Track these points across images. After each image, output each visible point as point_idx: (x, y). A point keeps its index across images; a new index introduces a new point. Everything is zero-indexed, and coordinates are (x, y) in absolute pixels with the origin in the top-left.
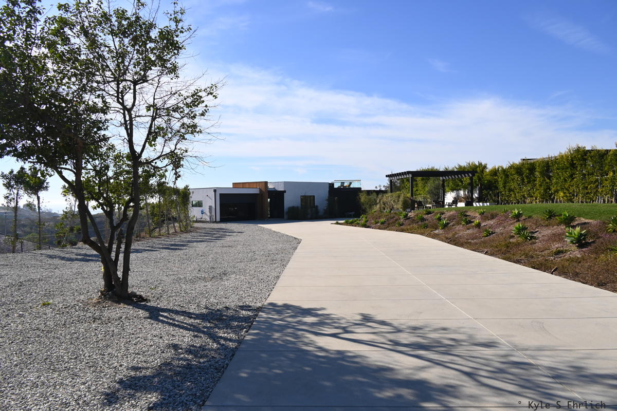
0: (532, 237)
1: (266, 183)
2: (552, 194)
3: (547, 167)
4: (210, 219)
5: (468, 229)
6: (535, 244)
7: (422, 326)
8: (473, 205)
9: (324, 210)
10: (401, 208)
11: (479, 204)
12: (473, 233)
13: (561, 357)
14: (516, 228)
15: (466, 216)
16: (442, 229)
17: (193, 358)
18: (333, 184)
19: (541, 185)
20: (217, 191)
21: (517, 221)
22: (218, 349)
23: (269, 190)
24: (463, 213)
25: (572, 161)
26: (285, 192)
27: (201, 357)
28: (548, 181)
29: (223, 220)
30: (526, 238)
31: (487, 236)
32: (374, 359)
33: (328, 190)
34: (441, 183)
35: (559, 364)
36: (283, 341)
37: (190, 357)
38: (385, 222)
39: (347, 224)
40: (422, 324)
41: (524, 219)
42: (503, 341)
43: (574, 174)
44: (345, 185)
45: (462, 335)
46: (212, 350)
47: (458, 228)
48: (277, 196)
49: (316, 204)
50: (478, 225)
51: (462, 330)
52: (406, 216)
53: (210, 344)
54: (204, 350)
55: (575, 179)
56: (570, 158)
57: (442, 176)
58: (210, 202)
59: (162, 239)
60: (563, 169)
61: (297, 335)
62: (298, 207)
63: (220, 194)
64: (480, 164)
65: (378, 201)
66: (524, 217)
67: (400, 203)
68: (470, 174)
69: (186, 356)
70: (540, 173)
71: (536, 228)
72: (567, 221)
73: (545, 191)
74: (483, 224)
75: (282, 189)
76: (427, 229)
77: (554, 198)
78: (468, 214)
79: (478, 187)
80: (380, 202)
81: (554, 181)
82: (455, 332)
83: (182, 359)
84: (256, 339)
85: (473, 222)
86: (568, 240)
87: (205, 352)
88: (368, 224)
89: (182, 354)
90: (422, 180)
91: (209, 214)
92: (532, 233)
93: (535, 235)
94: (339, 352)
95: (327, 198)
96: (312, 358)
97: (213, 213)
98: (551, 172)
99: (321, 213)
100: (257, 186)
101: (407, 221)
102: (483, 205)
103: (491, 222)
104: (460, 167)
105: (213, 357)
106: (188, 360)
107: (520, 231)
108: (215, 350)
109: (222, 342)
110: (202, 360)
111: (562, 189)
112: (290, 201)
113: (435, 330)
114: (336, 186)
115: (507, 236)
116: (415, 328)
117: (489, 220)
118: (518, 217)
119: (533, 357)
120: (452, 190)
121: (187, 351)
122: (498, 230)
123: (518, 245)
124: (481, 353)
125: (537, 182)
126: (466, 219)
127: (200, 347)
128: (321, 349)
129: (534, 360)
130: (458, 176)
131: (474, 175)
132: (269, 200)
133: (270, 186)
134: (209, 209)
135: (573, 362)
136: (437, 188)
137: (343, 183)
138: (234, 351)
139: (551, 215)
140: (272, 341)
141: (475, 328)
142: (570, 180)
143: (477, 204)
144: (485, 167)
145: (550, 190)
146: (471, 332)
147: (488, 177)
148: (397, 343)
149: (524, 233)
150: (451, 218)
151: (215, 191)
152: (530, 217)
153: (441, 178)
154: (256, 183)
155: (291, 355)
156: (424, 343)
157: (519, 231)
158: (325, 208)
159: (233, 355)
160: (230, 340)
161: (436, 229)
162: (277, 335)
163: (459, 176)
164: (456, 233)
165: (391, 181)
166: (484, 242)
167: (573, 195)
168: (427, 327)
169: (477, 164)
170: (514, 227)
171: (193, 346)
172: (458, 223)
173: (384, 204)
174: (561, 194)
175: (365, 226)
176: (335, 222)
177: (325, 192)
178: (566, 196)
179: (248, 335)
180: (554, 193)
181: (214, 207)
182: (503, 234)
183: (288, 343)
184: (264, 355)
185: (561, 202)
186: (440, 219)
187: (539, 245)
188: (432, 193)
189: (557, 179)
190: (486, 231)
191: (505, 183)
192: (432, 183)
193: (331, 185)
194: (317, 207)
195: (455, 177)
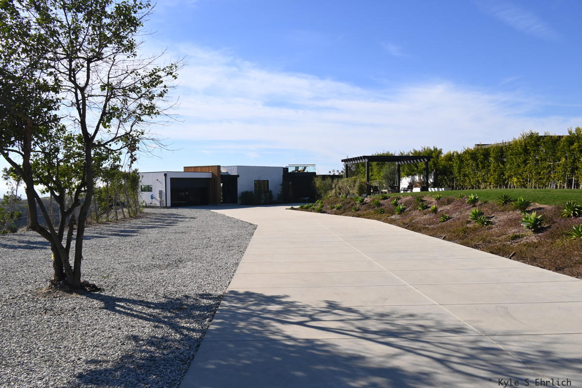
0: (488, 223)
1: (219, 167)
2: (505, 179)
3: (502, 152)
4: (161, 204)
5: (425, 214)
6: (492, 229)
7: (388, 313)
8: (428, 190)
9: (278, 195)
10: (357, 193)
11: (435, 190)
12: (430, 218)
13: (529, 341)
14: (473, 214)
15: (423, 201)
16: (399, 214)
17: (156, 350)
18: (287, 169)
19: (495, 171)
20: (167, 175)
21: (473, 207)
22: (182, 339)
23: (221, 174)
24: (419, 199)
25: (526, 146)
26: (238, 176)
27: (164, 348)
28: (502, 166)
29: (173, 206)
30: (483, 223)
31: (444, 221)
32: (345, 347)
33: (282, 174)
34: (397, 168)
35: (527, 349)
36: (249, 330)
37: (153, 349)
38: (341, 207)
39: (302, 209)
40: (388, 311)
41: (480, 205)
42: (470, 327)
43: (528, 160)
44: (299, 170)
45: (429, 321)
46: (176, 341)
47: (414, 213)
48: (230, 180)
49: (269, 189)
50: (435, 211)
51: (429, 316)
52: (362, 201)
53: (173, 334)
54: (167, 341)
55: (529, 165)
56: (523, 144)
57: (398, 161)
58: (160, 187)
59: (110, 225)
60: (517, 155)
61: (263, 324)
62: (251, 192)
63: (171, 178)
64: (436, 149)
65: (333, 186)
66: (479, 202)
67: (356, 188)
68: (425, 159)
69: (149, 348)
70: (495, 158)
71: (492, 213)
72: (522, 206)
73: (499, 176)
74: (439, 210)
75: (236, 174)
76: (384, 214)
77: (508, 183)
78: (424, 199)
79: (433, 172)
80: (335, 186)
81: (508, 166)
82: (422, 318)
83: (144, 351)
84: (222, 329)
85: (429, 207)
86: (525, 225)
87: (169, 343)
88: (324, 210)
89: (143, 345)
90: (378, 164)
91: (159, 199)
92: (489, 218)
93: (491, 220)
94: (308, 341)
95: (281, 183)
96: (281, 347)
97: (164, 198)
98: (505, 157)
99: (275, 198)
100: (209, 170)
101: (363, 206)
102: (438, 190)
103: (448, 207)
104: (416, 152)
105: (177, 348)
106: (151, 352)
107: (477, 216)
108: (179, 341)
109: (186, 332)
110: (165, 352)
111: (516, 174)
112: (243, 185)
113: (403, 317)
114: (290, 171)
115: (464, 221)
116: (382, 315)
117: (445, 205)
118: (474, 202)
119: (501, 342)
120: (408, 175)
121: (148, 343)
122: (455, 215)
123: (475, 230)
124: (451, 340)
125: (492, 168)
126: (423, 204)
127: (162, 338)
128: (289, 338)
129: (503, 346)
130: (413, 161)
131: (429, 160)
132: (222, 184)
133: (223, 171)
134: (159, 193)
135: (540, 346)
136: (393, 173)
137: (297, 168)
138: (198, 342)
139: (507, 200)
140: (237, 331)
141: (442, 314)
142: (523, 165)
143: (432, 189)
144: (440, 152)
145: (504, 175)
146: (439, 318)
147: (443, 163)
148: (365, 331)
149: (481, 218)
150: (407, 204)
151: (165, 175)
152: (486, 202)
153: (397, 163)
154: (209, 167)
155: (259, 345)
156: (393, 330)
157: (475, 217)
158: (280, 193)
159: (198, 346)
160: (194, 330)
161: (392, 214)
162: (242, 324)
163: (415, 161)
164: (413, 219)
165: (347, 166)
166: (442, 228)
167: (527, 180)
168: (394, 314)
169: (433, 149)
170: (470, 212)
171: (155, 337)
172: (415, 209)
173: (340, 190)
174: (515, 179)
175: (321, 211)
176: (290, 207)
177: (279, 177)
178: (520, 181)
179: (212, 324)
180: (508, 179)
181: (165, 192)
182: (459, 219)
183: (254, 333)
184: (231, 346)
185: (514, 188)
186: (396, 204)
187: (495, 230)
188: (388, 178)
189: (511, 164)
190: (443, 216)
191: (460, 168)
192: (387, 168)
193: (285, 170)
194: (271, 191)
195: (410, 162)
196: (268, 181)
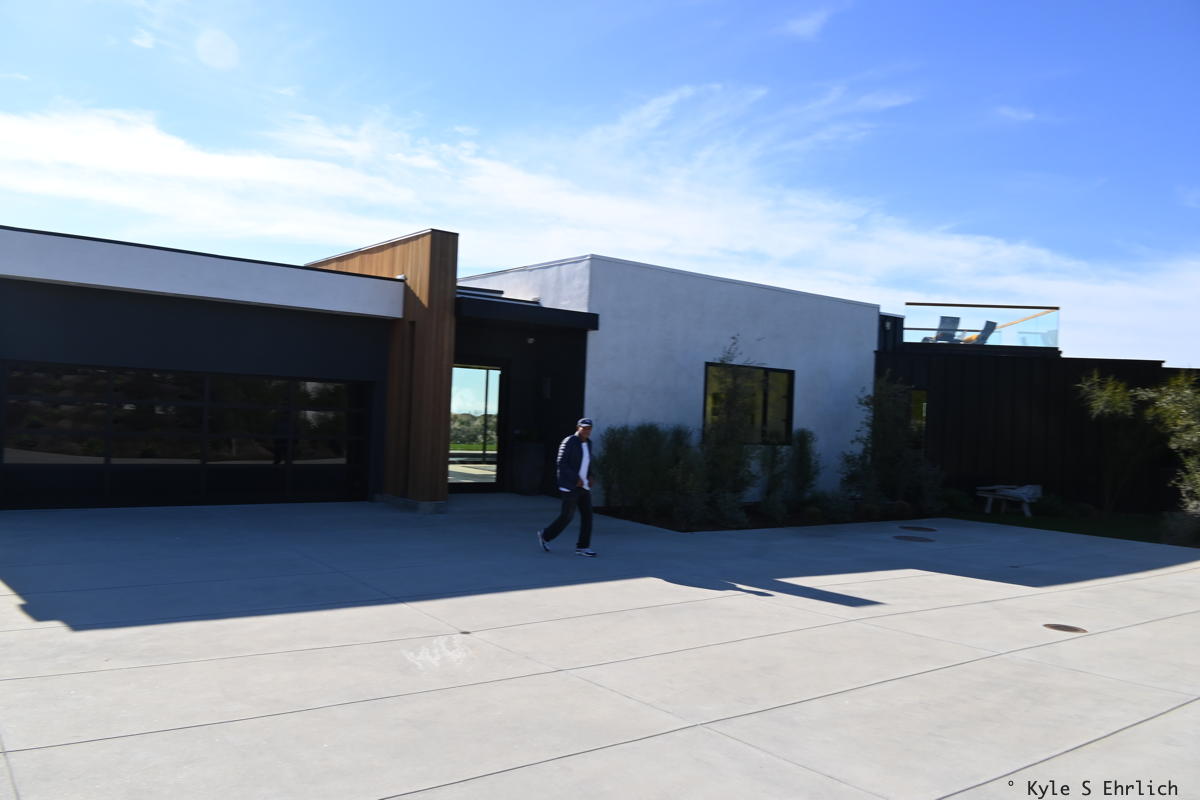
1: (446, 243)
9: (849, 459)
18: (897, 323)
33: (876, 349)
44: (959, 333)
95: (870, 391)
99: (828, 480)
100: (392, 267)
112: (626, 386)
114: (909, 337)
137: (949, 324)
158: (858, 450)
193: (891, 326)
194: (804, 437)
196: (791, 374)
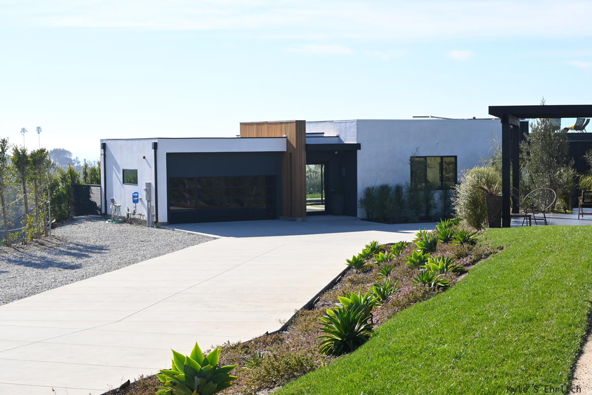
1: (300, 125)
4: (148, 216)
20: (160, 145)
26: (358, 146)
29: (176, 219)
58: (148, 173)
63: (168, 154)
75: (353, 141)
91: (146, 202)
100: (281, 132)
134: (146, 190)
151: (155, 146)
181: (154, 186)
196: (456, 157)
